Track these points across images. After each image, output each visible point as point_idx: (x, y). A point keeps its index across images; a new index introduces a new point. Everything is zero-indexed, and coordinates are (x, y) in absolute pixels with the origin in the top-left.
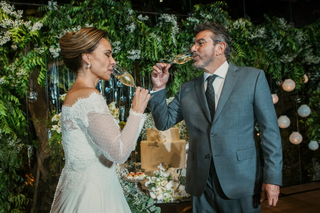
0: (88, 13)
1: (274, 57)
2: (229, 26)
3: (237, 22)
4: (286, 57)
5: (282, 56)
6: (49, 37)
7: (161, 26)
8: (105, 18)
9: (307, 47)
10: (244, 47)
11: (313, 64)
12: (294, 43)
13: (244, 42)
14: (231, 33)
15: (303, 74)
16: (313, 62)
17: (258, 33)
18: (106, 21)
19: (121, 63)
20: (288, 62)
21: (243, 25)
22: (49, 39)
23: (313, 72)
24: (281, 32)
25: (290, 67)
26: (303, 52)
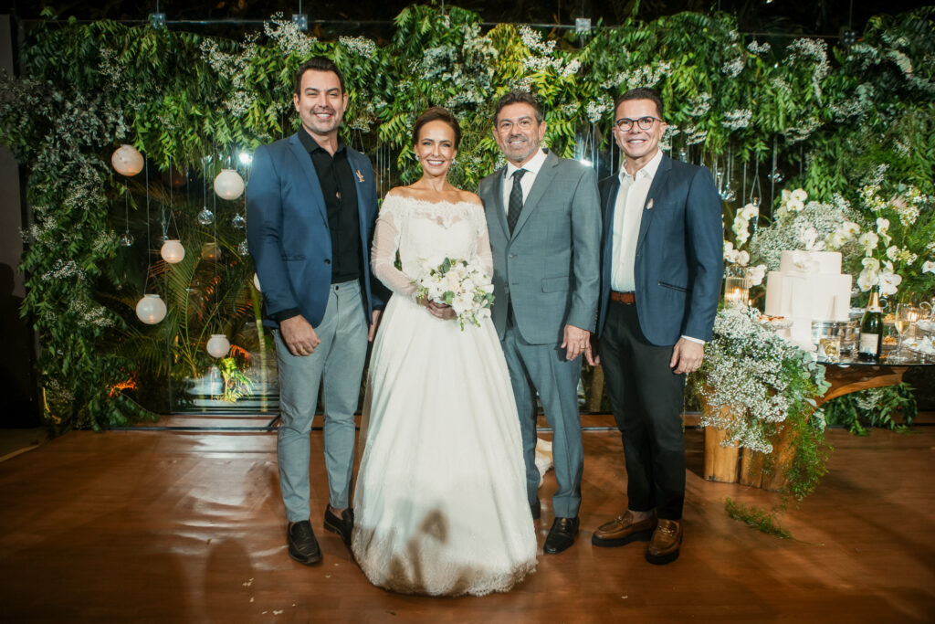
6: (586, 85)
7: (792, 63)
8: (688, 50)
19: (709, 135)
22: (585, 90)
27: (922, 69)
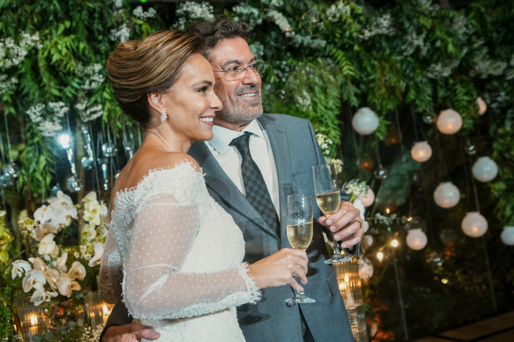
0: (29, 10)
1: (413, 70)
2: (320, 16)
3: (333, 8)
4: (438, 68)
5: (428, 65)
8: (64, 19)
9: (476, 46)
10: (353, 56)
11: (491, 77)
12: (450, 40)
13: (352, 47)
14: (325, 29)
15: (475, 96)
16: (491, 72)
17: (378, 26)
18: (68, 24)
19: (106, 108)
20: (441, 77)
21: (346, 12)
23: (494, 92)
24: (423, 21)
25: (449, 86)
26: (471, 54)
27: (303, 27)
